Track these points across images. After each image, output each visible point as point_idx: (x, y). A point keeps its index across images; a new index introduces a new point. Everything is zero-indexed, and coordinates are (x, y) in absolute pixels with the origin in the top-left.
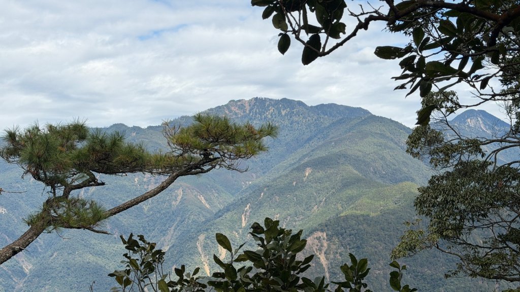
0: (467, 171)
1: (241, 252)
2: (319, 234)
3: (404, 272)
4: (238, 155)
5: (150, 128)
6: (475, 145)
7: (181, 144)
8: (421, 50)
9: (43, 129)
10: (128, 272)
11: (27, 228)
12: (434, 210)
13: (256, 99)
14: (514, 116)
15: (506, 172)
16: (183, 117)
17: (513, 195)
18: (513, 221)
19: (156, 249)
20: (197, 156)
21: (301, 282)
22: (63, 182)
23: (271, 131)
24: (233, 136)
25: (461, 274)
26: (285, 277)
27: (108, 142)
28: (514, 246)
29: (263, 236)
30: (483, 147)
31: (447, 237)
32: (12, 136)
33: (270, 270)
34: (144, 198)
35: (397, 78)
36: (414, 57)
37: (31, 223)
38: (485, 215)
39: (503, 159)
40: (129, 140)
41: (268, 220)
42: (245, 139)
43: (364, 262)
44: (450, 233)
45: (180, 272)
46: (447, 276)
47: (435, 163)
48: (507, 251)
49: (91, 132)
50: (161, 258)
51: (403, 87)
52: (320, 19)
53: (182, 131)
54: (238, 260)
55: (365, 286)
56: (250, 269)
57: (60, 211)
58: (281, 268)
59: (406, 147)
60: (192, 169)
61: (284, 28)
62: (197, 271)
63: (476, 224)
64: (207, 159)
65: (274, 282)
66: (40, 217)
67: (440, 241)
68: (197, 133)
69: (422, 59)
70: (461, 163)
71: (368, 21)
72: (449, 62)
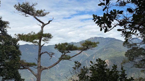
0: (134, 49)
1: (94, 64)
2: (107, 60)
3: (123, 67)
4: (93, 47)
5: (77, 43)
6: (135, 44)
7: (83, 46)
8: (126, 29)
9: (61, 44)
10: (75, 67)
11: (59, 60)
12: (128, 56)
13: (95, 37)
14: (142, 39)
15: (142, 49)
16: (83, 41)
17: (143, 53)
18: (143, 57)
19: (80, 63)
20: (86, 47)
21: (105, 69)
22: (64, 52)
23: (98, 43)
24: (92, 44)
25: (134, 67)
26: (102, 68)
27: (71, 45)
28: (144, 62)
29: (98, 61)
30: (137, 45)
31: (131, 61)
32: (56, 45)
33: (100, 67)
34: (77, 55)
35: (121, 34)
36: (124, 31)
37: (59, 59)
38: (138, 57)
39: (141, 46)
40: (75, 45)
41: (99, 59)
42: (94, 44)
43: (116, 66)
44: (132, 60)
45: (84, 67)
46: (131, 67)
47: (128, 48)
48: (142, 63)
49: (68, 44)
50: (81, 65)
51: (122, 36)
52: (107, 25)
53: (83, 43)
54: (94, 65)
55: (117, 70)
56: (96, 67)
57: (64, 57)
58: (102, 67)
59: (122, 45)
60: (85, 50)
61: (101, 27)
62: (87, 67)
63: (136, 58)
64: (87, 48)
65: (100, 69)
66: (61, 58)
67: (130, 61)
68: (86, 44)
69: (126, 31)
70: (133, 47)
71: (116, 25)
72: (131, 31)
